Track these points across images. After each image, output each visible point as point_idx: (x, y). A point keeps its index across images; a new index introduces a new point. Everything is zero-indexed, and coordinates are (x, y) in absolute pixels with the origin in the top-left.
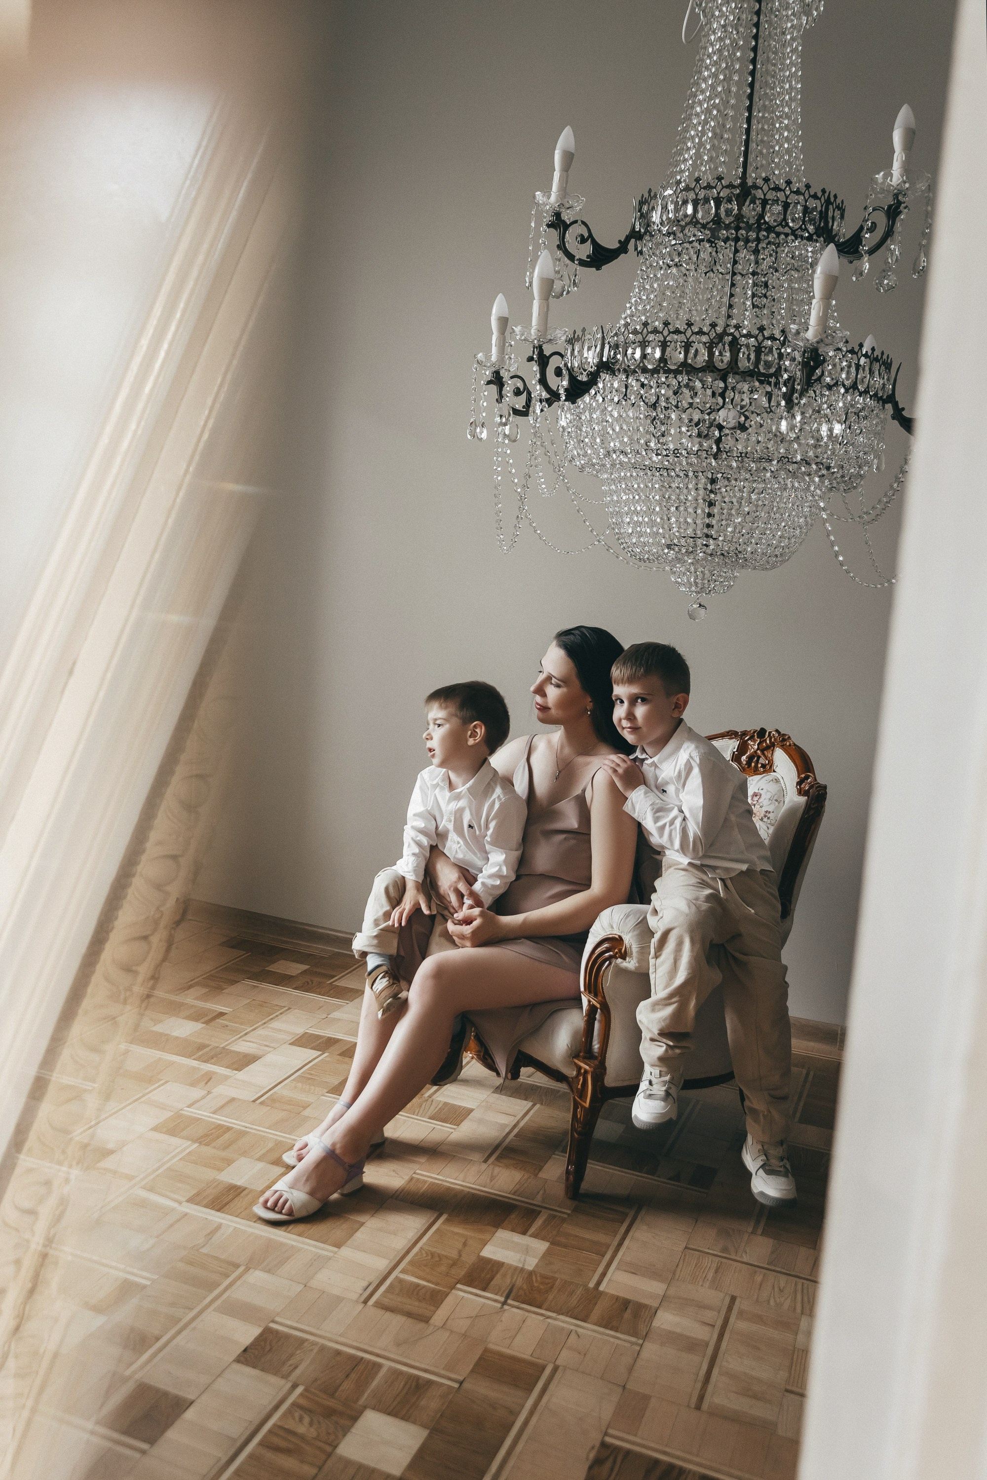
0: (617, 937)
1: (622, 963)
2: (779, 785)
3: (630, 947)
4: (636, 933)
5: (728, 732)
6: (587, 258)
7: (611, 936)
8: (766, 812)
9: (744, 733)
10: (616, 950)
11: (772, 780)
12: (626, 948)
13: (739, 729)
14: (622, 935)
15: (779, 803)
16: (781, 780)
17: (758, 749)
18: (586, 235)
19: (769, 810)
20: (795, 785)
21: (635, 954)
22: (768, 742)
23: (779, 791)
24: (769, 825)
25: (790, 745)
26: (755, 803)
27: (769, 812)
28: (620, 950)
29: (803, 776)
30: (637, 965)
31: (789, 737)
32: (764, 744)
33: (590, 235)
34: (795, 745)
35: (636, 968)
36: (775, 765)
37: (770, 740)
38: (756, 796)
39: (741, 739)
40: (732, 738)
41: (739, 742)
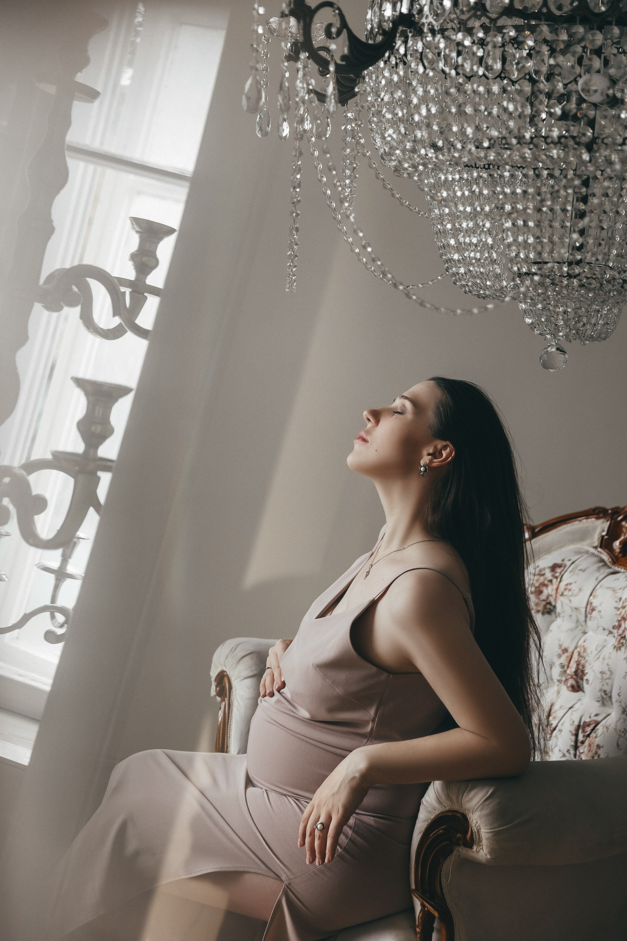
0: (459, 815)
1: (467, 851)
3: (478, 831)
4: (485, 812)
5: (595, 509)
7: (450, 813)
9: (616, 511)
10: (459, 835)
13: (609, 505)
14: (466, 813)
21: (484, 842)
28: (464, 835)
30: (489, 857)
35: (488, 860)
39: (612, 519)
40: (598, 518)
41: (609, 523)
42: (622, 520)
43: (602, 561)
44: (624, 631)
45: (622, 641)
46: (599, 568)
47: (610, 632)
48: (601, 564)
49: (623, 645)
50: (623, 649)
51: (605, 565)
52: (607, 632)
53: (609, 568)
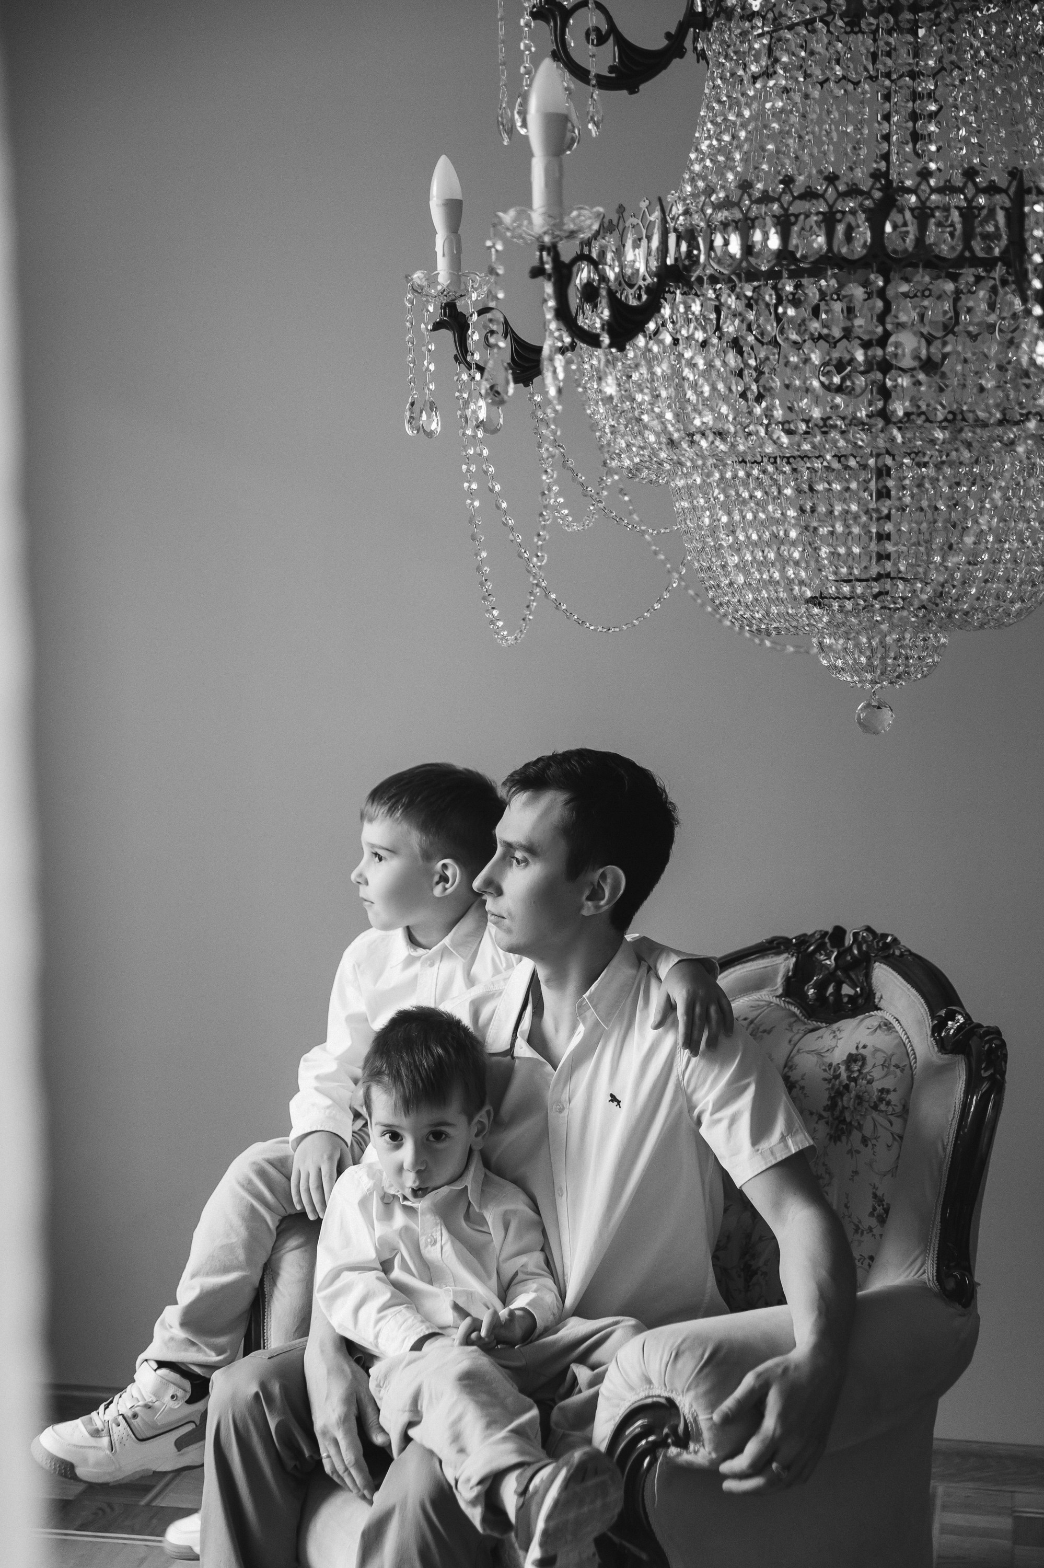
0: (663, 1401)
1: (679, 1454)
2: (894, 1035)
3: (695, 1420)
4: (702, 1389)
5: (771, 941)
6: (610, 72)
7: (649, 1401)
8: (882, 1091)
9: (803, 940)
10: (666, 1430)
11: (880, 1026)
12: (685, 1421)
13: (792, 933)
14: (673, 1396)
15: (902, 1071)
16: (895, 1024)
17: (837, 967)
18: (604, 27)
19: (886, 1087)
20: (929, 1033)
21: (706, 1435)
22: (856, 952)
23: (897, 1046)
24: (892, 1118)
25: (902, 955)
26: (855, 1075)
27: (888, 1091)
28: (674, 1429)
29: (943, 1013)
30: (714, 1455)
31: (895, 940)
32: (849, 958)
33: (613, 29)
34: (911, 953)
36: (878, 996)
37: (860, 949)
38: (855, 1061)
39: (798, 953)
40: (779, 953)
41: (794, 959)
42: (814, 951)
43: (794, 1014)
44: (842, 1112)
45: (841, 1126)
46: (791, 1025)
47: (821, 1117)
48: (793, 1019)
49: (843, 1133)
50: (844, 1138)
51: (798, 1019)
52: (815, 1117)
53: (805, 1024)
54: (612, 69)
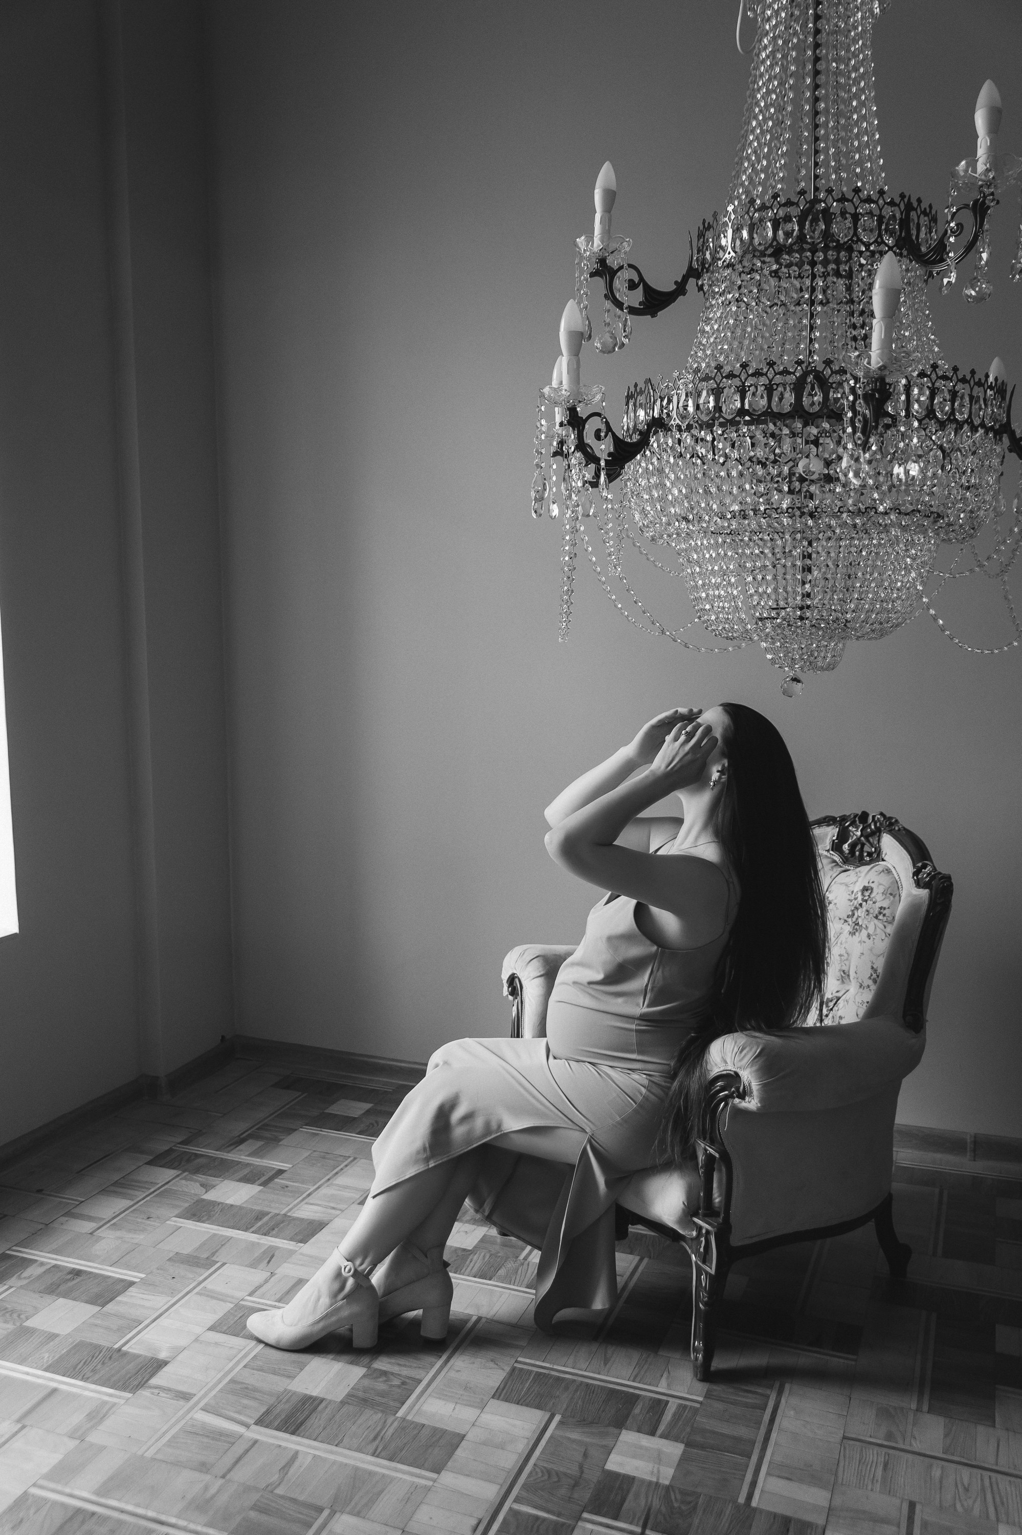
0: (732, 1073)
1: (740, 1102)
2: (891, 876)
3: (750, 1085)
4: (754, 1068)
5: (825, 818)
6: (640, 305)
7: (725, 1072)
8: (881, 908)
9: (844, 819)
10: (733, 1089)
11: (883, 871)
12: (744, 1087)
13: (837, 814)
14: (738, 1071)
15: (894, 897)
16: (893, 870)
17: (862, 835)
18: (636, 280)
19: (884, 906)
20: (911, 875)
21: (755, 1093)
22: (873, 827)
23: (892, 883)
24: (885, 923)
25: (899, 830)
26: (866, 898)
27: (885, 909)
28: (738, 1089)
29: (920, 865)
30: (759, 1105)
31: (896, 821)
32: (869, 830)
33: (642, 279)
34: (905, 829)
35: (758, 1109)
36: (884, 853)
37: (875, 825)
38: (867, 890)
39: (840, 825)
40: (828, 825)
41: (837, 829)
42: (849, 826)
43: (834, 861)
44: (857, 919)
45: (856, 927)
46: (832, 868)
47: (846, 921)
48: (834, 864)
49: (857, 931)
50: (857, 934)
51: (838, 864)
52: (843, 921)
53: (841, 867)
54: (640, 304)
